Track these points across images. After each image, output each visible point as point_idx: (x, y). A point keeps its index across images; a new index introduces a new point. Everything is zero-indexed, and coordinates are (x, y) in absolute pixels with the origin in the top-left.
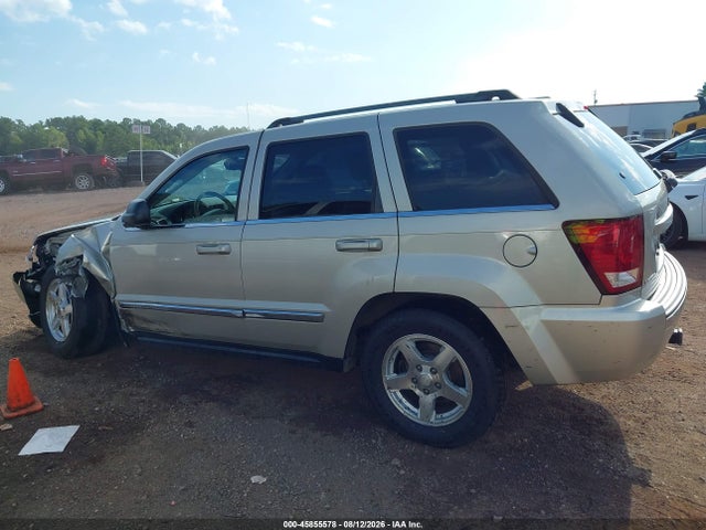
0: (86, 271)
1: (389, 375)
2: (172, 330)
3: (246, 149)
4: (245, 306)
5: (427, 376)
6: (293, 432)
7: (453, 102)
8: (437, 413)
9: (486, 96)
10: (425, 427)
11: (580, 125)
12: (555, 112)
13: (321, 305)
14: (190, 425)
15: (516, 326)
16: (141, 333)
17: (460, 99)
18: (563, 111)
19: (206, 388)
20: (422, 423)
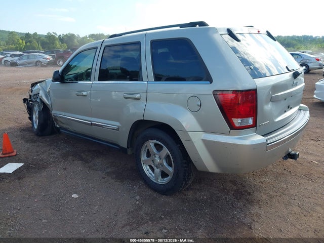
0: (41, 100)
1: (144, 157)
2: (70, 128)
3: (97, 48)
4: (92, 120)
5: (158, 160)
6: (104, 178)
7: (178, 28)
8: (162, 178)
9: (193, 24)
10: (156, 183)
11: (238, 40)
12: (226, 33)
13: (118, 123)
14: (65, 169)
15: (190, 140)
16: (61, 128)
17: (182, 26)
18: (230, 33)
19: (82, 155)
20: (155, 181)
